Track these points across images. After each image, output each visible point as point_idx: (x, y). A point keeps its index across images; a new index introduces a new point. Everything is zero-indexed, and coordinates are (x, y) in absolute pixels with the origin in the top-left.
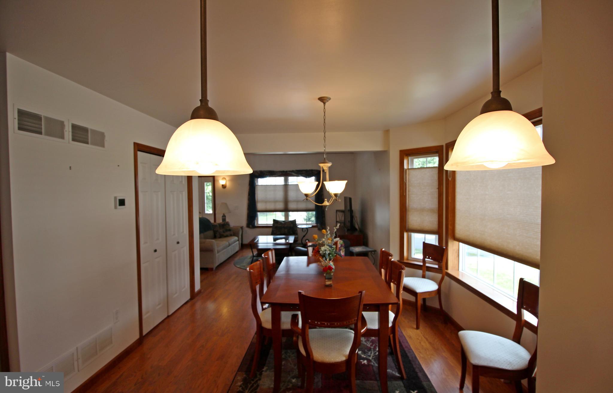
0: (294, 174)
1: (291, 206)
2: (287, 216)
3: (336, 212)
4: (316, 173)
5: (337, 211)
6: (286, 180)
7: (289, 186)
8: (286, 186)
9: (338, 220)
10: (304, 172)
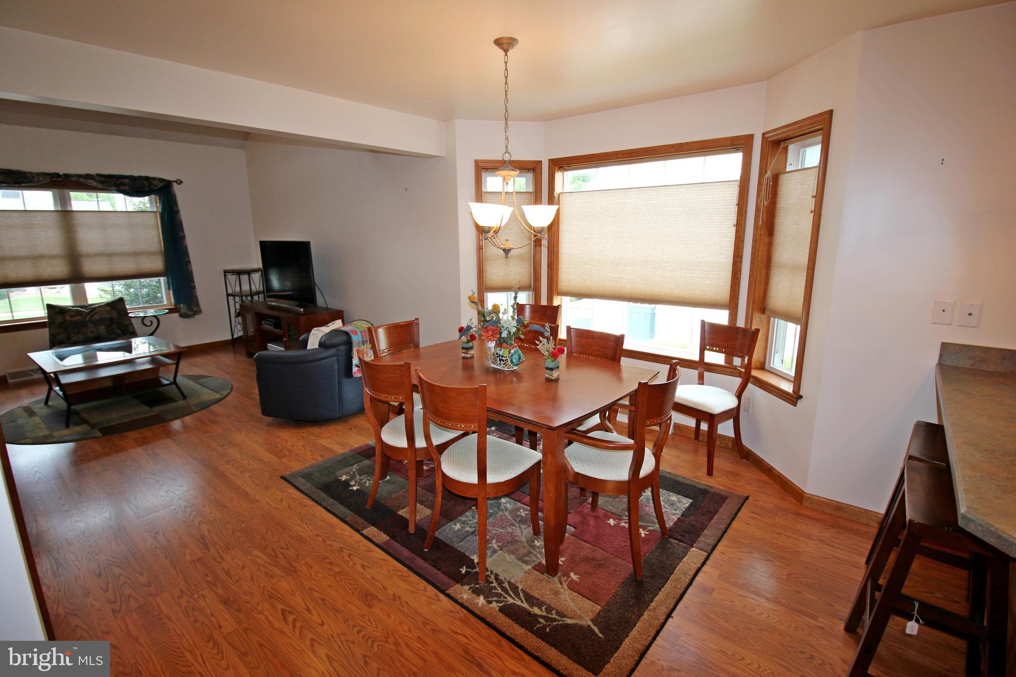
0: (94, 184)
1: (89, 267)
2: (79, 294)
3: (225, 276)
4: (160, 185)
5: (226, 272)
6: (63, 201)
7: (77, 216)
8: (65, 215)
9: (230, 291)
10: (126, 181)
